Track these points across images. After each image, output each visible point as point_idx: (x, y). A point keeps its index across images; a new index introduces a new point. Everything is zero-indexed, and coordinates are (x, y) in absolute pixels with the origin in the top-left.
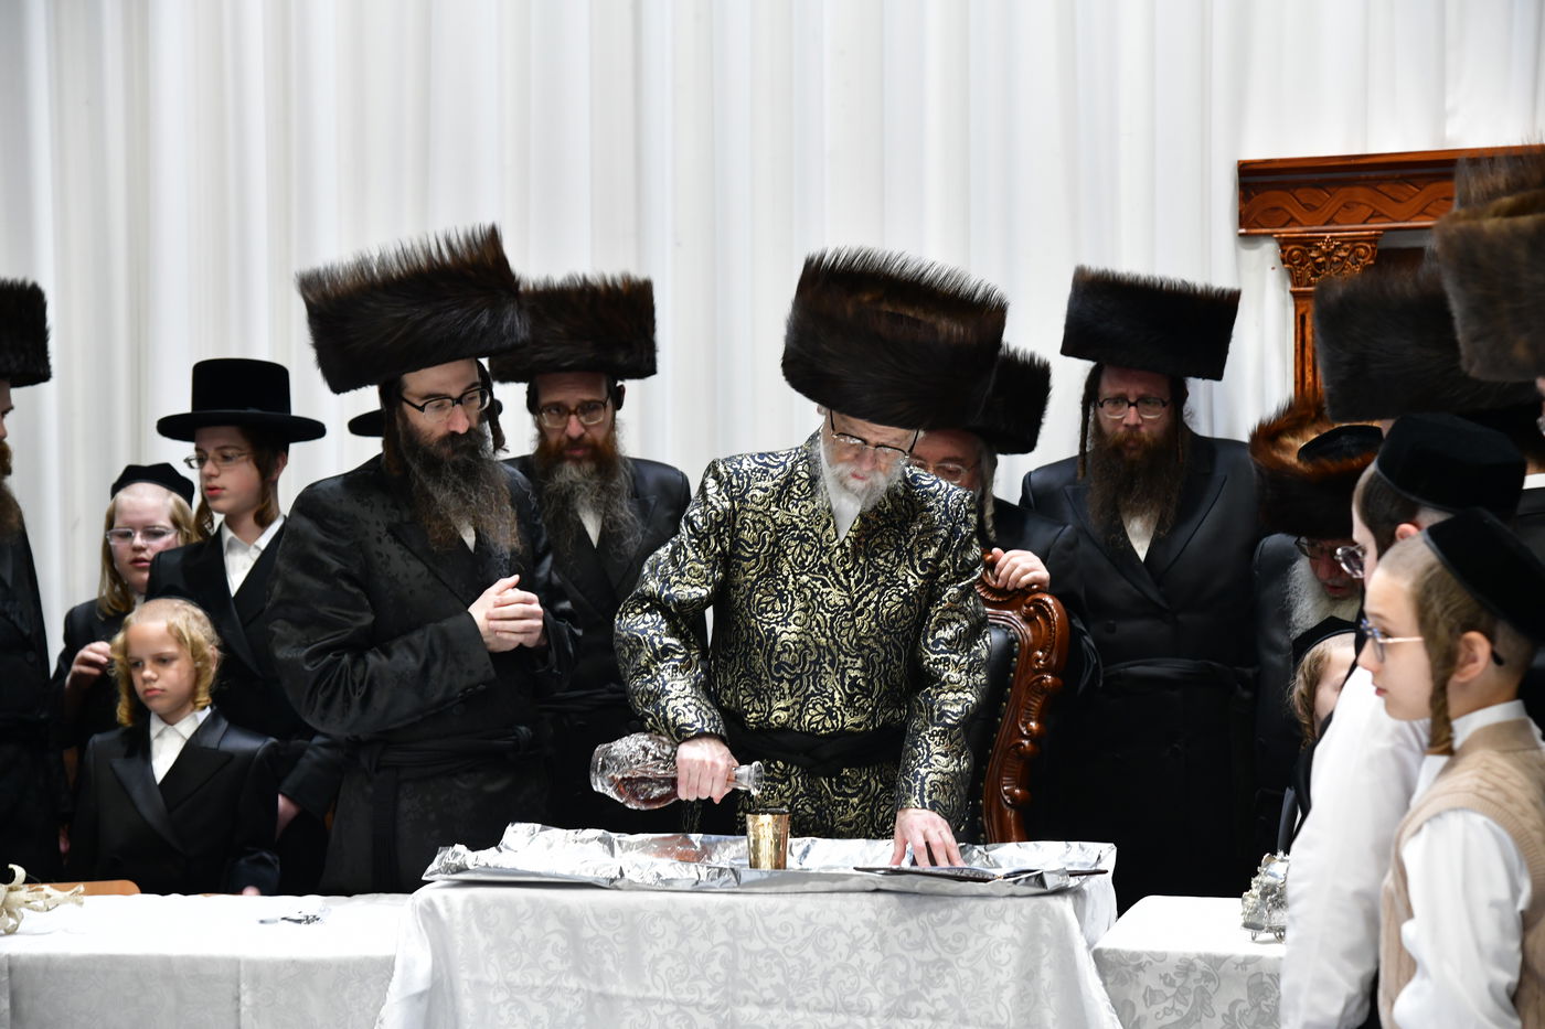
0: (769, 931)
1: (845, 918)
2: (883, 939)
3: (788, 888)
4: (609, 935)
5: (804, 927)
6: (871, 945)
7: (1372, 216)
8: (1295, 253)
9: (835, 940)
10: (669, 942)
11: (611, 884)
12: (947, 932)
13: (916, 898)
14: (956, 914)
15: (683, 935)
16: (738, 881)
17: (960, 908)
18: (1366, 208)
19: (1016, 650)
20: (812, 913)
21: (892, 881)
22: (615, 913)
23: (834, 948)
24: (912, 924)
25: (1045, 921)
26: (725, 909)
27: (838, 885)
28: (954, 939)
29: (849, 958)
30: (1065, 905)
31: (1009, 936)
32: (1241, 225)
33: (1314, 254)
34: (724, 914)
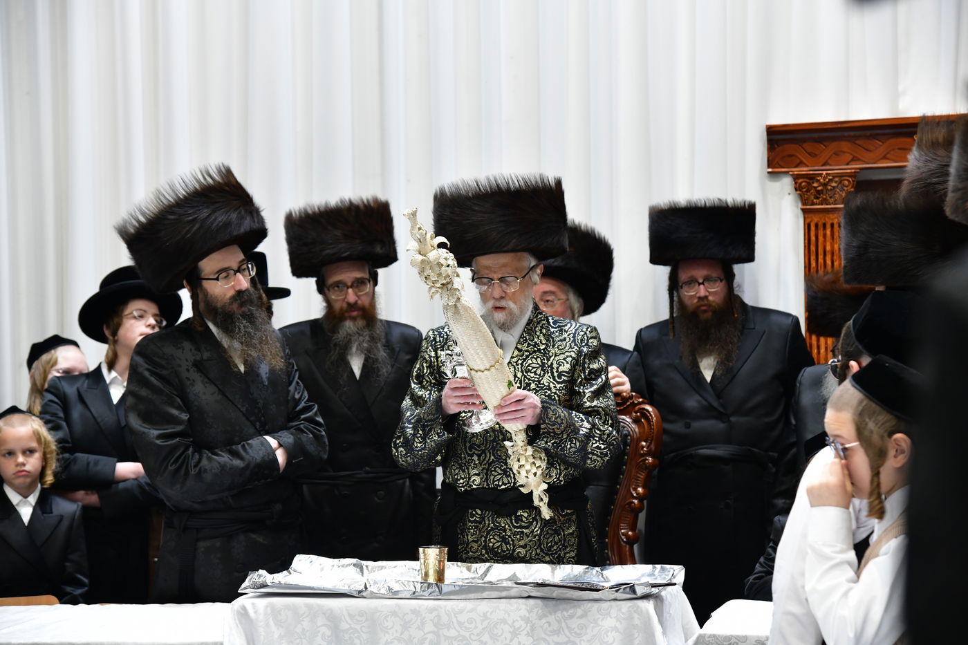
0: (460, 624)
1: (509, 615)
2: (533, 628)
3: (472, 596)
4: (358, 627)
5: (483, 621)
6: (525, 632)
7: (852, 160)
8: (804, 184)
9: (502, 629)
10: (396, 631)
11: (359, 594)
12: (574, 623)
13: (554, 602)
14: (579, 612)
15: (406, 626)
16: (440, 592)
17: (582, 608)
18: (848, 155)
19: (629, 441)
20: (487, 612)
21: (538, 591)
22: (362, 613)
23: (502, 635)
24: (551, 618)
25: (636, 616)
26: (431, 610)
27: (504, 594)
28: (579, 629)
29: (511, 641)
30: (649, 606)
31: (613, 626)
32: (769, 166)
33: (815, 185)
34: (431, 613)
